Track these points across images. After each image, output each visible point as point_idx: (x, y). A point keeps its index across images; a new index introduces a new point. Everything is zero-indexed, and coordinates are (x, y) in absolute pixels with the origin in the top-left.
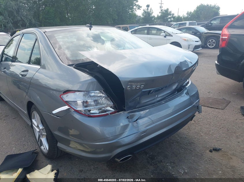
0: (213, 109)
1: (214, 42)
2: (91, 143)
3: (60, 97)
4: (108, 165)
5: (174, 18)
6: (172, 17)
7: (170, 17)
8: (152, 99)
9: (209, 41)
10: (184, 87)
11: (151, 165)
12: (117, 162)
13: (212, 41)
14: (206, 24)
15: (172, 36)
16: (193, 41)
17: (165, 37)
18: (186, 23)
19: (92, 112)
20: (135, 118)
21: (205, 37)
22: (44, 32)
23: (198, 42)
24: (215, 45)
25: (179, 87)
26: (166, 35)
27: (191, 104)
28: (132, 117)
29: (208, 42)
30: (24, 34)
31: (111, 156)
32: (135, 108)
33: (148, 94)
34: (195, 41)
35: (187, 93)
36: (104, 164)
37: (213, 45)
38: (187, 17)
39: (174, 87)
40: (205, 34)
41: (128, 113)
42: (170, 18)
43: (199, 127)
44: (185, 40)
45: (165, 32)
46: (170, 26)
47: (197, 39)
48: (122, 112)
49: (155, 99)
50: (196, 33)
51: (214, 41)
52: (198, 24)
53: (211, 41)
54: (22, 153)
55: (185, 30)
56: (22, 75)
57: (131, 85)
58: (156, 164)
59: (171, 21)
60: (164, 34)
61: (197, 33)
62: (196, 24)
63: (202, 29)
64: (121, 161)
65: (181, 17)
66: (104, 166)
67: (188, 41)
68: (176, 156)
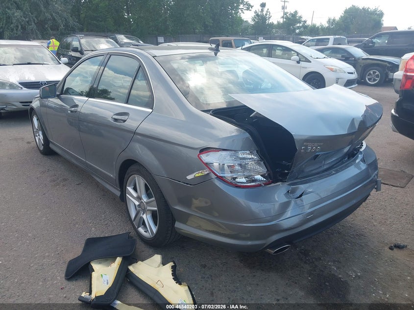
0: (386, 186)
1: (378, 75)
2: (239, 224)
3: (198, 156)
4: (242, 260)
5: (305, 27)
6: (302, 26)
7: (300, 26)
8: (318, 166)
9: (369, 73)
10: (358, 150)
11: (305, 263)
12: (269, 254)
13: (374, 73)
14: (365, 44)
15: (310, 62)
16: (345, 73)
17: (298, 62)
18: (329, 39)
19: (238, 180)
20: (298, 193)
21: (362, 65)
22: (153, 57)
23: (352, 73)
24: (378, 79)
25: (351, 149)
26: (300, 60)
27: (368, 176)
28: (293, 191)
29: (367, 74)
30: (111, 55)
31: (265, 244)
32: (297, 178)
33: (315, 159)
34: (349, 73)
35: (363, 160)
36: (236, 258)
37: (375, 80)
38: (328, 28)
39: (346, 150)
40: (364, 61)
41: (288, 185)
42: (299, 28)
43: (370, 213)
44: (332, 70)
45: (298, 54)
46: (301, 43)
47: (351, 68)
48: (280, 183)
49: (321, 167)
50: (347, 58)
51: (377, 73)
52: (349, 42)
53: (372, 72)
54: (107, 237)
55: (328, 52)
56: (116, 120)
57: (306, 146)
58: (314, 263)
59: (301, 34)
60: (297, 58)
61: (350, 58)
62: (346, 41)
63: (359, 53)
64: (276, 252)
65: (318, 27)
66: (236, 261)
67: (335, 71)
68: (341, 253)
